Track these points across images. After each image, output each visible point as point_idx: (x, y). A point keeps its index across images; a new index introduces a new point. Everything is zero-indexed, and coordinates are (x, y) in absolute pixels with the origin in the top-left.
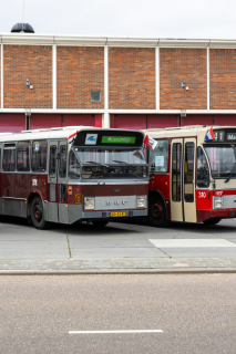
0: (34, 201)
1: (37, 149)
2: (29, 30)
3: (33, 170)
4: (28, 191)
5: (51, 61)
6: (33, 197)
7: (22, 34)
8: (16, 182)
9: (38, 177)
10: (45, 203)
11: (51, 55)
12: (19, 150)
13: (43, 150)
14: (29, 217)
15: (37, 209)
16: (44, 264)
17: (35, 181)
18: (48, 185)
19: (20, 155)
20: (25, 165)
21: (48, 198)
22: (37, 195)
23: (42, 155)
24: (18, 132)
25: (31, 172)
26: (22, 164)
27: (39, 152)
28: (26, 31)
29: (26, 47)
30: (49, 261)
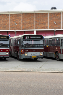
0: (57, 53)
1: (57, 40)
2: (55, 8)
3: (56, 45)
4: (55, 51)
5: (61, 16)
6: (56, 52)
7: (53, 10)
8: (52, 48)
9: (58, 47)
10: (59, 54)
11: (61, 15)
12: (53, 40)
13: (59, 40)
14: (55, 58)
15: (57, 56)
16: (60, 70)
17: (57, 48)
18: (60, 49)
19: (53, 42)
20: (54, 44)
21: (60, 53)
22: (57, 52)
23: (59, 41)
24: (53, 35)
25: (56, 46)
26: (53, 44)
27: (58, 41)
28: (55, 9)
29: (55, 13)
30: (61, 69)
